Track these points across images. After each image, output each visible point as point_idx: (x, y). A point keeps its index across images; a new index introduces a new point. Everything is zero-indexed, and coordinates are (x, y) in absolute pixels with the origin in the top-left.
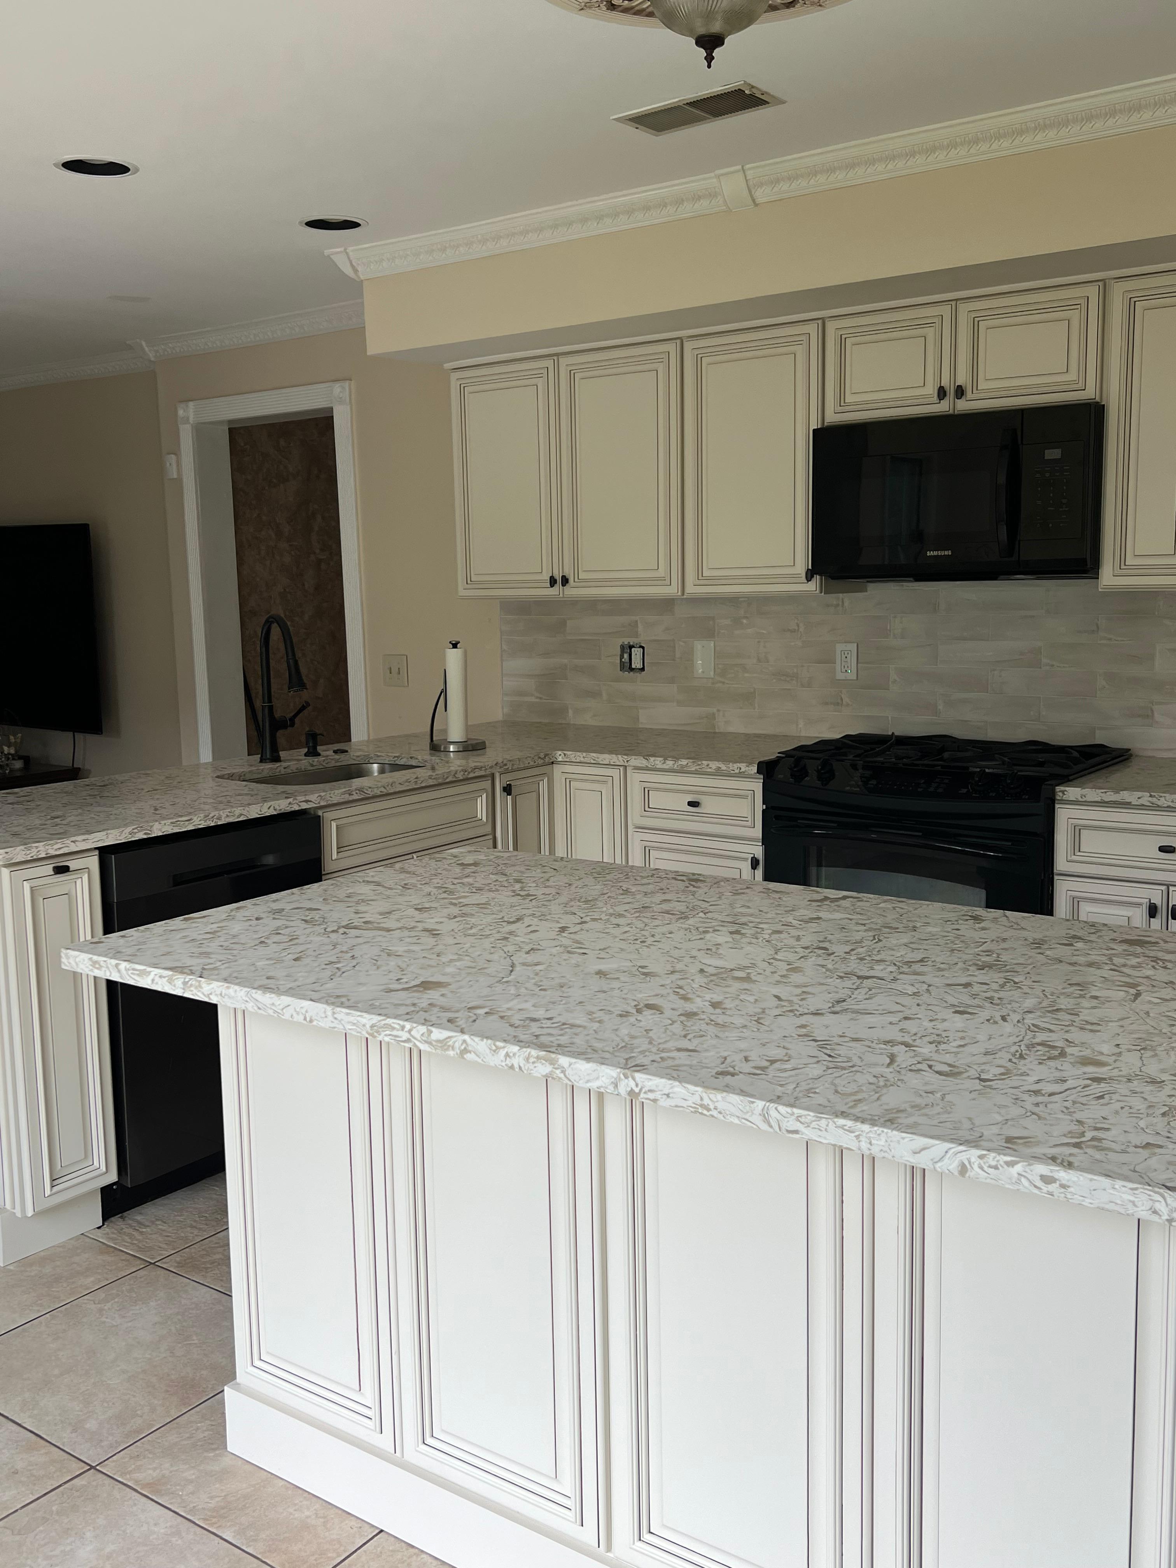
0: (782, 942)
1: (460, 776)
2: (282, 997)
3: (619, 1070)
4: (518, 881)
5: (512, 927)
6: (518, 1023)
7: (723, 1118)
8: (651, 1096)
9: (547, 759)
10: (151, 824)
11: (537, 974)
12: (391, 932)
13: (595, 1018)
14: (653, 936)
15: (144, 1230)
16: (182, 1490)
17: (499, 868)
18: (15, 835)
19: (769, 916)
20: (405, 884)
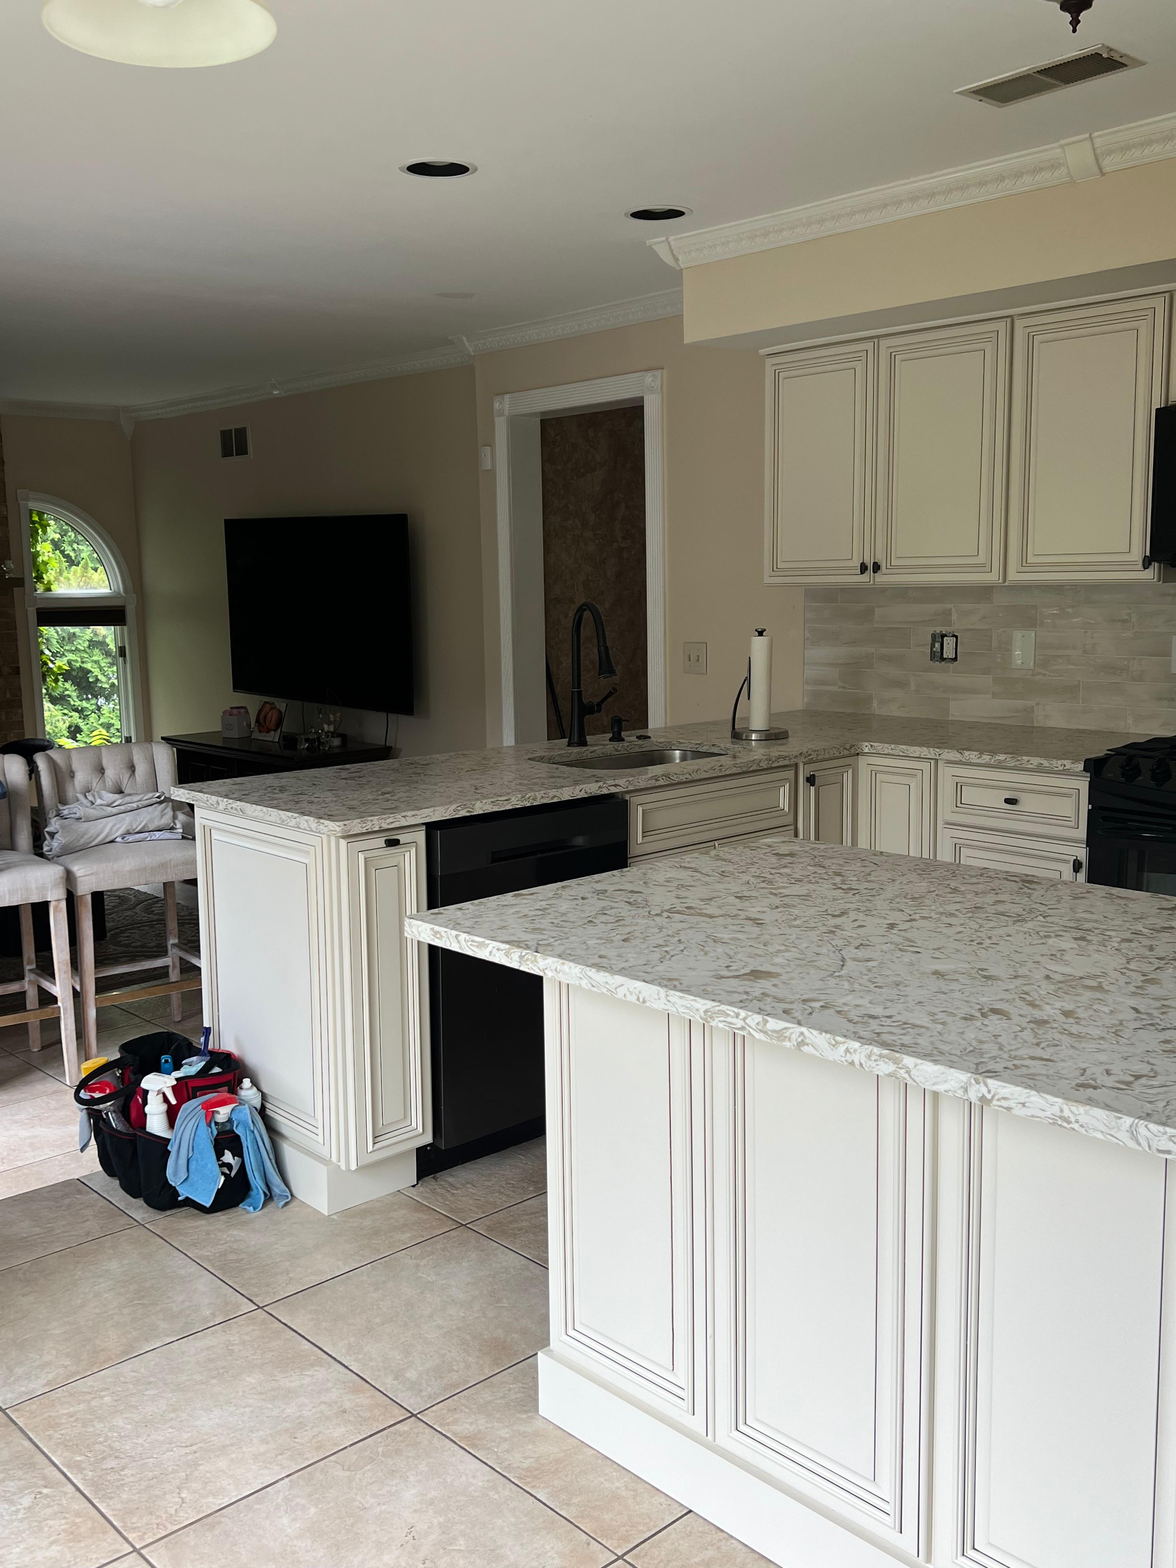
0: (1132, 951)
1: (764, 765)
2: (616, 976)
3: (969, 1075)
4: (838, 874)
5: (838, 921)
6: (856, 1019)
7: (1085, 1132)
8: (1005, 1104)
9: (853, 750)
10: (473, 803)
11: (869, 970)
12: (714, 919)
13: (938, 1019)
14: (990, 938)
15: (456, 1192)
16: (498, 1447)
17: (817, 860)
18: (351, 808)
19: (1116, 922)
20: (723, 872)
